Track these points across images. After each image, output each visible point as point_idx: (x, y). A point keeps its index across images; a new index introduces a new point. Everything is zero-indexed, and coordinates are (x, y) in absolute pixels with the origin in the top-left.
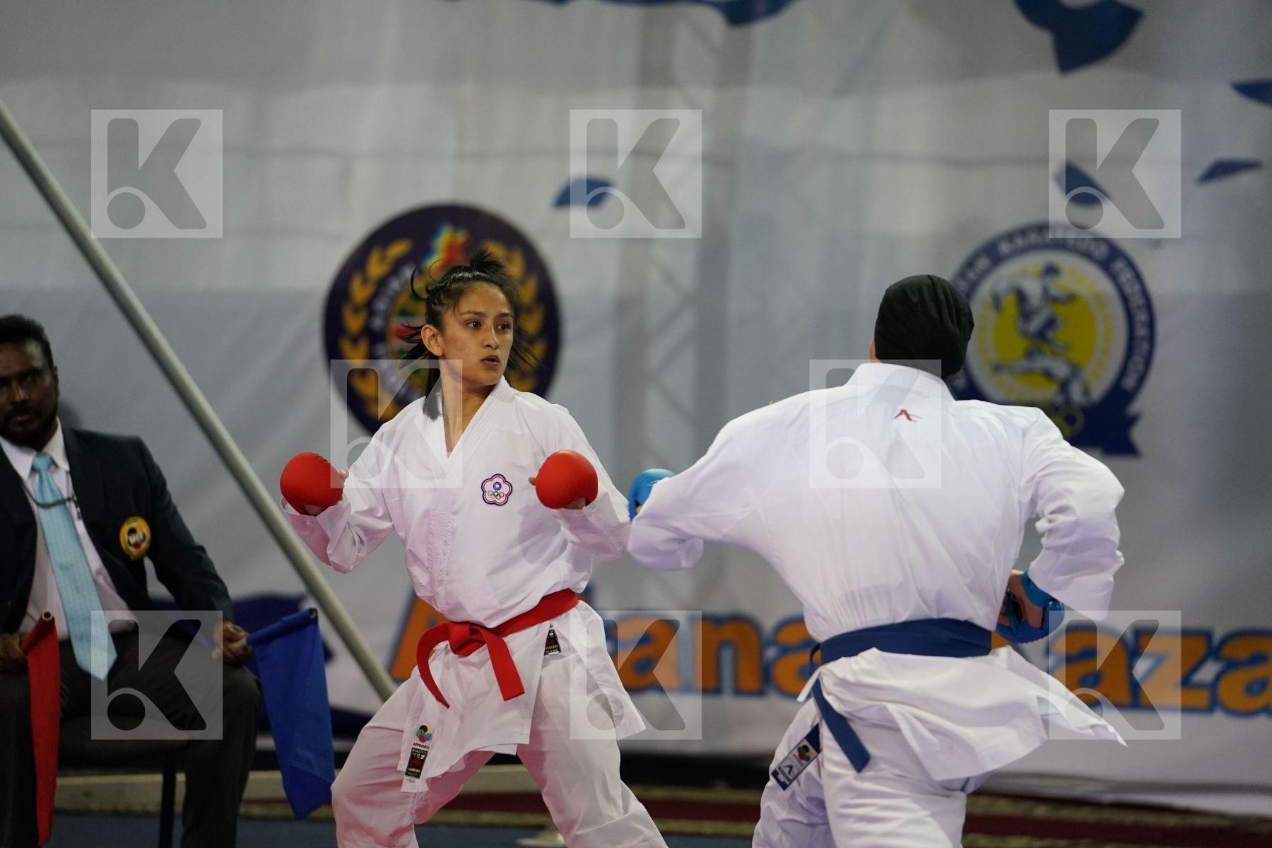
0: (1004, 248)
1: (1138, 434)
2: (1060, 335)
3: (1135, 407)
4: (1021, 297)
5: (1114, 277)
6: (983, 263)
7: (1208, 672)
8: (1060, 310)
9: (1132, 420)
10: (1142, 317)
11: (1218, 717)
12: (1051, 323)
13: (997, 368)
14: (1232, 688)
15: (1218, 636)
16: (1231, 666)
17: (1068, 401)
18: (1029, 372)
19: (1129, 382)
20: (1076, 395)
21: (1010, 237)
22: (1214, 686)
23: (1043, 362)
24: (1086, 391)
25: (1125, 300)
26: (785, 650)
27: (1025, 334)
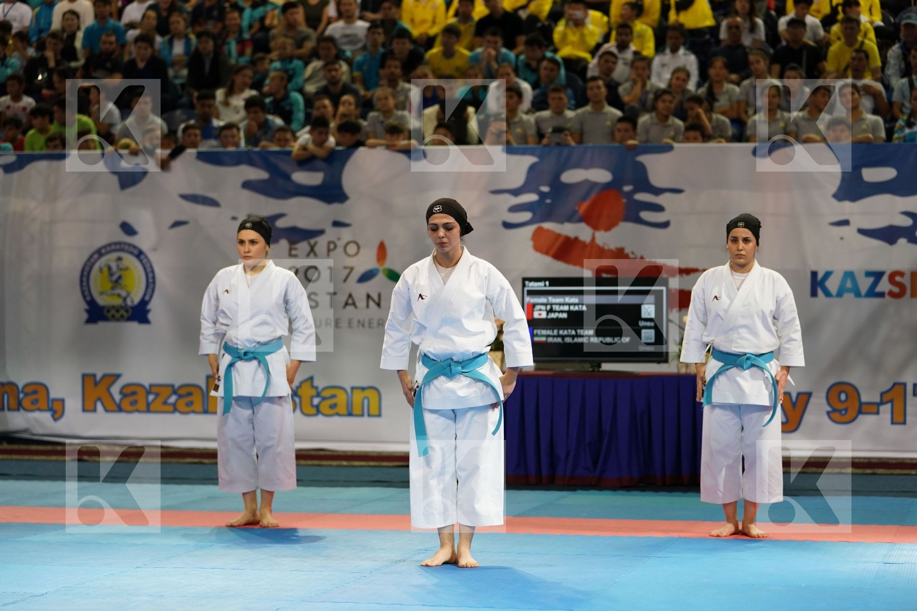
0: (103, 251)
1: (150, 316)
2: (123, 282)
3: (149, 307)
4: (110, 268)
5: (141, 261)
6: (96, 256)
7: (173, 399)
8: (123, 273)
9: (148, 311)
10: (150, 275)
11: (177, 415)
12: (120, 277)
13: (102, 293)
14: (181, 405)
15: (177, 385)
16: (180, 396)
17: (126, 305)
18: (112, 295)
19: (147, 298)
20: (129, 303)
21: (105, 247)
22: (174, 405)
23: (117, 291)
24: (132, 301)
25: (145, 269)
26: (26, 394)
27: (111, 281)
